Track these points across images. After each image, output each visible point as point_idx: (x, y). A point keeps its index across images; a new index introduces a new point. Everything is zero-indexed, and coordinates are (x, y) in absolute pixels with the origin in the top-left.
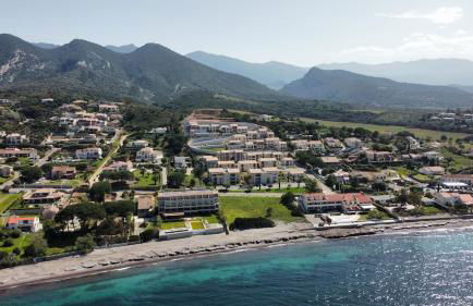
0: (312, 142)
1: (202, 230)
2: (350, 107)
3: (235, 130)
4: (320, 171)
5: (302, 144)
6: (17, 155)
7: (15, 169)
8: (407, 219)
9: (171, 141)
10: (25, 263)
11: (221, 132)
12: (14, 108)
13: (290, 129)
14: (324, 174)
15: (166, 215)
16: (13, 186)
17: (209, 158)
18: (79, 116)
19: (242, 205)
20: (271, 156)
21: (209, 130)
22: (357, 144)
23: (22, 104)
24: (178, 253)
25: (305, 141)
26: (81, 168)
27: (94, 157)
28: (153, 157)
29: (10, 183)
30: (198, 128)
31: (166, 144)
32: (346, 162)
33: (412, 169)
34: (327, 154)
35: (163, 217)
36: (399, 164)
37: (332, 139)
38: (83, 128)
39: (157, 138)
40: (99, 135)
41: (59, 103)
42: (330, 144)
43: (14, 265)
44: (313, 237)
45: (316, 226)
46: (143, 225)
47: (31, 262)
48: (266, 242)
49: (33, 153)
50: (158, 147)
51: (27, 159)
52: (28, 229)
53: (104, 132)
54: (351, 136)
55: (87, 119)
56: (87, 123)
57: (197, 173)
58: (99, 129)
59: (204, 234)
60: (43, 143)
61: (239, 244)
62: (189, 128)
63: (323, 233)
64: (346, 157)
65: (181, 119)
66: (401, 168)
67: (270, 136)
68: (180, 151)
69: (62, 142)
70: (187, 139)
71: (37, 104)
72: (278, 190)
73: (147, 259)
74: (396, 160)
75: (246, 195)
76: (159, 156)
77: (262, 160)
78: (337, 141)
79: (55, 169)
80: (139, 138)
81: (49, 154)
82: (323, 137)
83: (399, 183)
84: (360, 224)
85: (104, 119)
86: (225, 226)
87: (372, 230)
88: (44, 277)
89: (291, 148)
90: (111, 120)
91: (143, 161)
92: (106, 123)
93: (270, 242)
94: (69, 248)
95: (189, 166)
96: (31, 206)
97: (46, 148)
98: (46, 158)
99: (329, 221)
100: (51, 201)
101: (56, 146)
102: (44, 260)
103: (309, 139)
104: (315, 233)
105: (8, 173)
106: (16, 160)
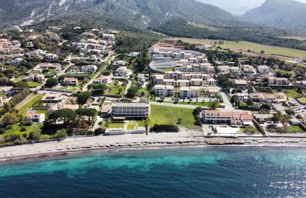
0: (233, 68)
1: (132, 131)
2: (285, 33)
3: (182, 56)
4: (231, 90)
5: (225, 69)
6: (49, 68)
7: (46, 77)
8: (272, 134)
9: (139, 63)
10: (27, 143)
11: (173, 57)
12: (58, 33)
13: (220, 57)
14: (233, 92)
15: (115, 118)
16: (41, 89)
17: (159, 77)
18: (90, 42)
19: (167, 113)
20: (201, 77)
21: (165, 56)
22: (265, 70)
23: (63, 30)
24: (111, 146)
25: (228, 67)
26: (80, 78)
27: (91, 72)
28: (126, 73)
29: (40, 87)
30: (158, 54)
31: (136, 64)
32: (252, 84)
33: (300, 92)
34: (241, 77)
35: (112, 119)
36: (291, 88)
37: (248, 66)
38: (90, 50)
39: (131, 59)
40: (98, 56)
41: (83, 30)
42: (245, 69)
43: (21, 144)
44: (199, 142)
45: (206, 134)
46: (100, 124)
47: (31, 143)
48: (168, 143)
49: (58, 66)
50: (131, 66)
51: (53, 70)
52: (37, 120)
53: (102, 54)
54: (263, 64)
55: (93, 44)
56: (93, 47)
57: (149, 87)
58: (99, 51)
59: (133, 133)
60: (65, 60)
61: (150, 143)
62: (153, 53)
63: (208, 140)
64: (254, 80)
65: (150, 46)
66: (292, 91)
67: (205, 61)
68: (143, 70)
69: (76, 60)
70: (149, 62)
71: (71, 30)
72: (195, 103)
73: (92, 148)
74: (290, 85)
75: (173, 105)
76: (130, 72)
77: (193, 80)
78: (251, 67)
79: (66, 79)
80: (121, 59)
81: (67, 67)
82: (242, 63)
83: (284, 104)
84: (236, 136)
85: (103, 44)
86: (147, 129)
87: (242, 141)
88: (35, 153)
89: (217, 71)
90: (108, 45)
91: (119, 75)
92: (104, 47)
93: (171, 143)
94: (52, 136)
95: (147, 80)
96: (45, 104)
97: (66, 63)
98: (64, 71)
99: (216, 131)
100: (56, 102)
101: (72, 62)
102: (38, 142)
103: (231, 65)
104: (203, 139)
105: (41, 80)
106: (48, 71)
